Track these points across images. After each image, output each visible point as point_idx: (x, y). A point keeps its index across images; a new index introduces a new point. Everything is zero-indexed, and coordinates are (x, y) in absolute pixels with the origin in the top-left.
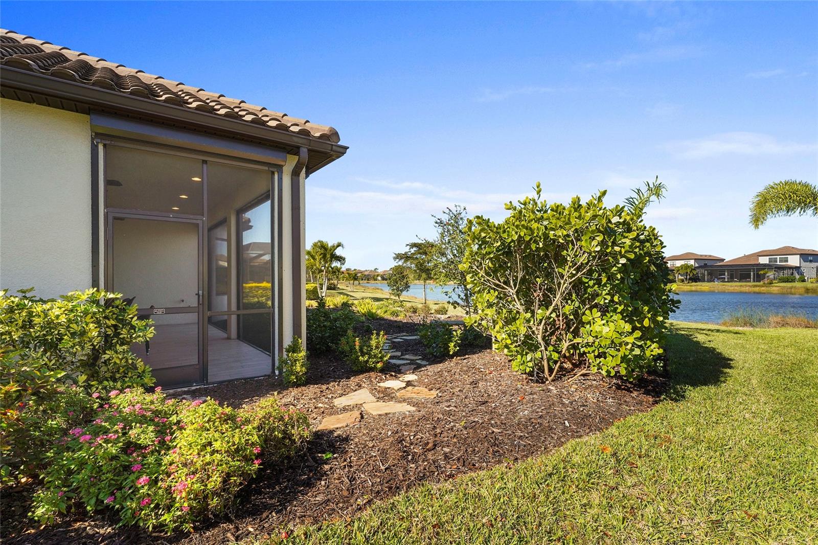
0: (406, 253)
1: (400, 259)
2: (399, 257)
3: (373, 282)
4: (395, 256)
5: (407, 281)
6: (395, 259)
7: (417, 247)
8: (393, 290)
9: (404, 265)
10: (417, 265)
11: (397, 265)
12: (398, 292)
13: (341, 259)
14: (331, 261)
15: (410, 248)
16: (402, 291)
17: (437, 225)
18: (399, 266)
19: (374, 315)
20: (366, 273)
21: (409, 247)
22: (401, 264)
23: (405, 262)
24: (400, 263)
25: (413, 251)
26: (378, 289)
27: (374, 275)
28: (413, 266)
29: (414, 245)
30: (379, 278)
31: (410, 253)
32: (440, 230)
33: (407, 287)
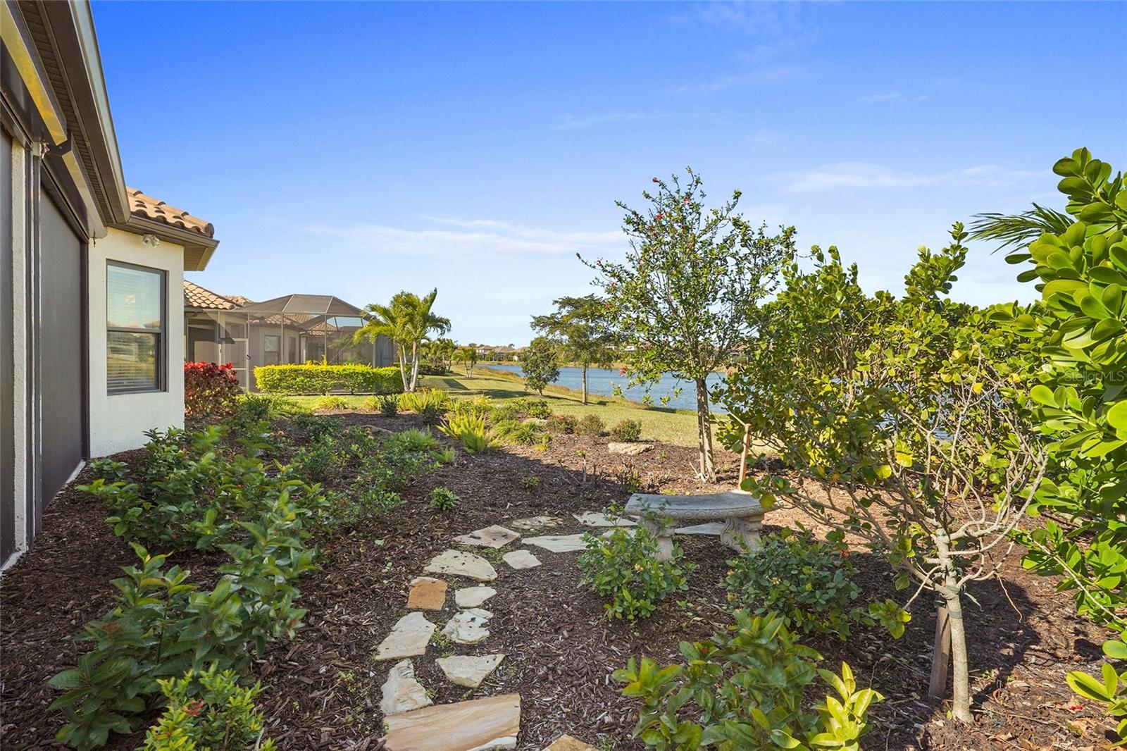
0: (553, 316)
1: (543, 327)
2: (540, 322)
3: (507, 363)
4: (533, 320)
5: (555, 365)
6: (534, 325)
7: (572, 305)
8: (531, 378)
9: (550, 337)
10: (571, 337)
11: (537, 336)
12: (539, 382)
13: (441, 324)
14: (424, 327)
15: (560, 308)
16: (545, 381)
17: (631, 227)
18: (542, 338)
19: (479, 443)
20: (497, 351)
21: (557, 305)
22: (544, 335)
23: (551, 332)
24: (543, 333)
25: (564, 312)
26: (512, 374)
27: (509, 354)
28: (565, 337)
29: (567, 302)
30: (516, 358)
31: (559, 316)
32: (639, 239)
33: (555, 373)
